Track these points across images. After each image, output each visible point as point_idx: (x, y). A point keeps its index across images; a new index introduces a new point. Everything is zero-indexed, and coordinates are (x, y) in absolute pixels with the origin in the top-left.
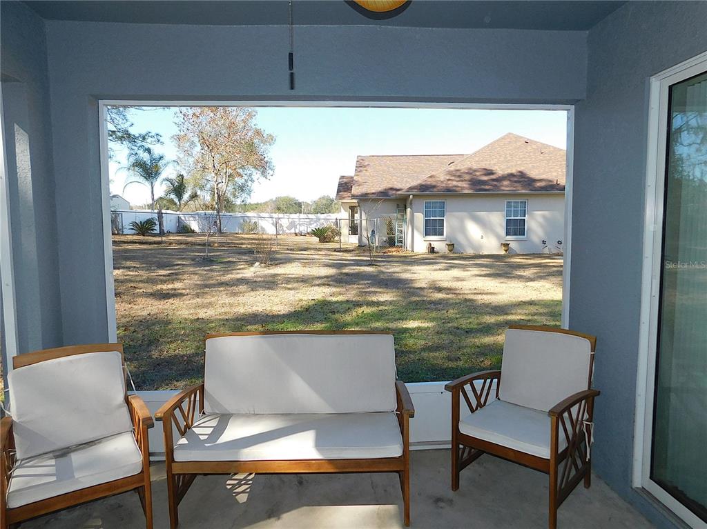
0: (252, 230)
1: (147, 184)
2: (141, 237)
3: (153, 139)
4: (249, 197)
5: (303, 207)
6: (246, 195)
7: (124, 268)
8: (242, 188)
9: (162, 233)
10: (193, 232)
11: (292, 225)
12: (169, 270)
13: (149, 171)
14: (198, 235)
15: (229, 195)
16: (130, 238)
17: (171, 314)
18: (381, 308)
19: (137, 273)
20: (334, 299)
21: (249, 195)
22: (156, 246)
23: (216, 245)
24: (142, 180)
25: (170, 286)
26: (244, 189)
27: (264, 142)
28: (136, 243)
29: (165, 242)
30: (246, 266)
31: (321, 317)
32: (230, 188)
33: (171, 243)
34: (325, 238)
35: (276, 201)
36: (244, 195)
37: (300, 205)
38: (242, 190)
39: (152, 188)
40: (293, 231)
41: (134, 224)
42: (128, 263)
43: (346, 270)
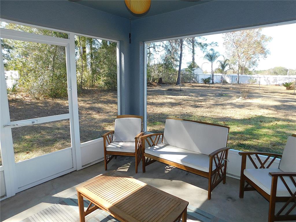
0: (254, 83)
1: (210, 63)
2: (204, 84)
3: (214, 45)
4: (256, 67)
5: (288, 71)
6: (255, 67)
7: (188, 95)
8: (254, 63)
9: (213, 83)
10: (227, 83)
11: (275, 80)
12: (204, 97)
13: (211, 58)
14: (229, 84)
15: (246, 66)
16: (200, 85)
17: (194, 113)
18: (290, 123)
19: (191, 98)
20: (267, 116)
21: (256, 66)
22: (207, 88)
23: (231, 89)
24: (208, 61)
25: (200, 103)
26: (255, 64)
27: (266, 41)
28: (200, 86)
29: (211, 87)
30: (236, 98)
31: (254, 123)
32: (248, 63)
33: (213, 87)
34: (290, 87)
35: (274, 69)
36: (254, 67)
37: (287, 70)
38: (254, 64)
39: (212, 65)
40: (275, 84)
41: (203, 79)
42: (191, 94)
43: (285, 104)
